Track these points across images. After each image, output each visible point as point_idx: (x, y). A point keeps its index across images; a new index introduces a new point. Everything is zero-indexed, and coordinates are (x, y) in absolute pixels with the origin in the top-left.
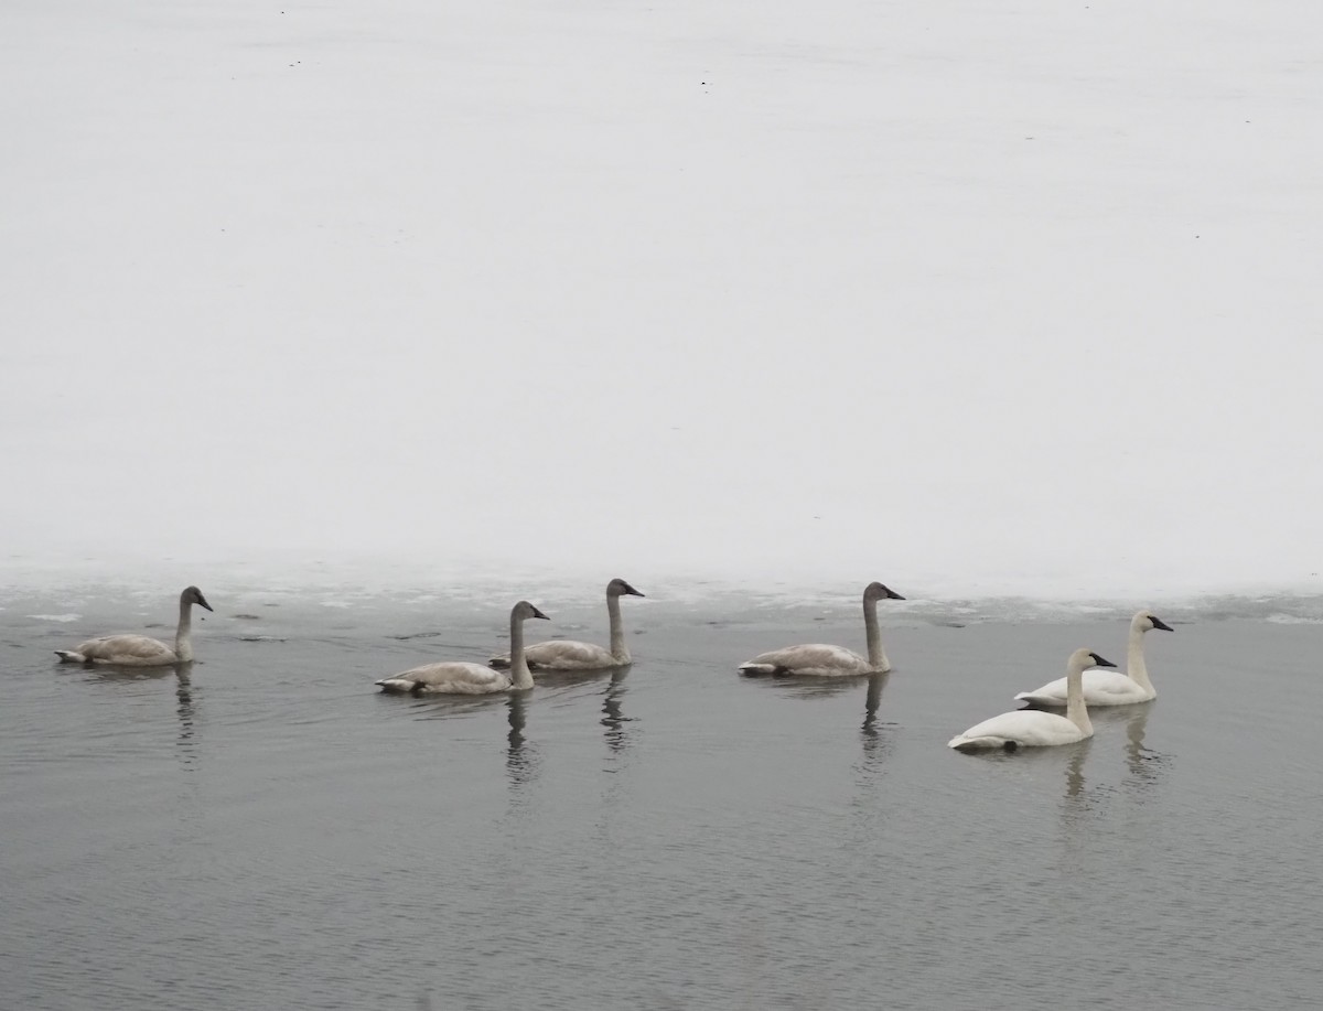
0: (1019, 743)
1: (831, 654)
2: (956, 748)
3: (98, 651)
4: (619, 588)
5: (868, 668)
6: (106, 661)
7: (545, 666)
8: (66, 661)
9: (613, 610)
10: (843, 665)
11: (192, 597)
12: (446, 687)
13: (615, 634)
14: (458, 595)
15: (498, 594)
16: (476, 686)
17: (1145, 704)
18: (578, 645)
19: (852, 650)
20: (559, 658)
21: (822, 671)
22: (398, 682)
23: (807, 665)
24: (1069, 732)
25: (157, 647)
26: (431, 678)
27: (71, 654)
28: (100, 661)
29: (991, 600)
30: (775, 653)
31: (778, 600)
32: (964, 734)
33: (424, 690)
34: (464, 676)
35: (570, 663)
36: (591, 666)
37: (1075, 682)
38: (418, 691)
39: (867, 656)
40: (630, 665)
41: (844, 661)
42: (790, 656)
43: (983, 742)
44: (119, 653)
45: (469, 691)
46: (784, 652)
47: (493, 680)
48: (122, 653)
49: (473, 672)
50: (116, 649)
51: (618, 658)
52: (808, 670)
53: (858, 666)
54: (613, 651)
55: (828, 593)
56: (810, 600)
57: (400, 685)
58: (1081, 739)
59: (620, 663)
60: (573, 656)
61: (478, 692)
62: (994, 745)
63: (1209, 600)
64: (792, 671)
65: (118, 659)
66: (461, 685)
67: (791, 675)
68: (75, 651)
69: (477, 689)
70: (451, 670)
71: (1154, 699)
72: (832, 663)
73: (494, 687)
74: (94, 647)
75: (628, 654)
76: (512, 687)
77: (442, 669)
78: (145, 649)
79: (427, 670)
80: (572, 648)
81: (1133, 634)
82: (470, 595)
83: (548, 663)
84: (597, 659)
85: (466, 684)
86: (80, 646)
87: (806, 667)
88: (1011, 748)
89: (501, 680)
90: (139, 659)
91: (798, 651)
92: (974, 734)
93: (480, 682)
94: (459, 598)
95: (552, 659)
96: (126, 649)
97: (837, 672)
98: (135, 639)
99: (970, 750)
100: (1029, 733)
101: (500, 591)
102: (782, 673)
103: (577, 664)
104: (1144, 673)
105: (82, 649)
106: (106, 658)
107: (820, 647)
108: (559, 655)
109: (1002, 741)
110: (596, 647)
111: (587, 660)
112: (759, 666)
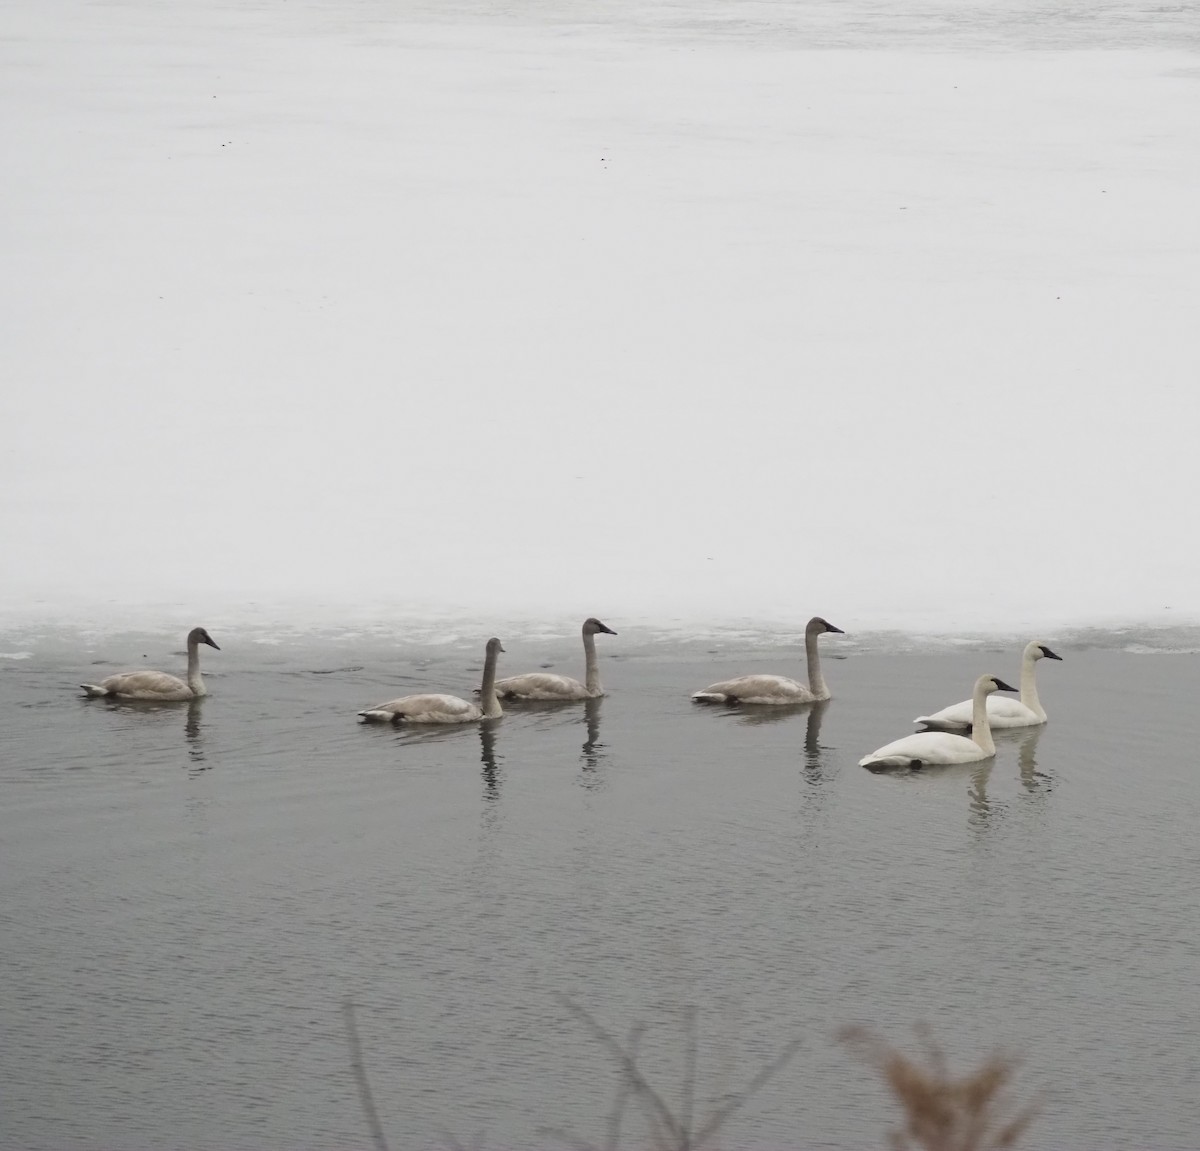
0: (924, 762)
1: (777, 684)
2: (865, 766)
3: (121, 686)
4: (594, 627)
5: (811, 697)
6: (128, 696)
7: (524, 697)
8: (92, 696)
9: (589, 647)
10: (788, 694)
11: (199, 637)
12: (424, 717)
13: (590, 670)
14: (379, 632)
15: (416, 631)
16: (451, 716)
17: (1035, 727)
18: (555, 678)
19: (796, 680)
20: (538, 689)
21: (769, 700)
22: (379, 713)
23: (754, 694)
24: (971, 751)
25: (175, 683)
26: (409, 710)
27: (95, 688)
28: (123, 695)
29: (871, 633)
30: (725, 683)
31: (674, 635)
32: (875, 753)
33: (403, 720)
34: (440, 707)
35: (547, 694)
36: (567, 697)
37: (980, 705)
38: (397, 721)
39: (809, 685)
40: (602, 696)
41: (788, 690)
42: (739, 685)
43: (891, 761)
44: (140, 688)
45: (446, 720)
46: (733, 683)
47: (467, 711)
48: (145, 688)
49: (447, 703)
50: (137, 684)
51: (592, 692)
52: (756, 699)
53: (802, 694)
54: (588, 685)
55: (720, 628)
56: (704, 635)
57: (381, 716)
58: (982, 758)
59: (593, 696)
60: (550, 688)
61: (453, 721)
62: (901, 764)
63: (1071, 632)
64: (741, 699)
65: (139, 694)
66: (437, 716)
67: (740, 703)
68: (99, 686)
69: (452, 718)
70: (428, 702)
71: (1045, 723)
72: (778, 692)
73: (467, 716)
74: (117, 683)
75: (601, 686)
76: (484, 717)
77: (420, 701)
78: (164, 685)
79: (406, 701)
80: (550, 681)
81: (1027, 663)
82: (390, 632)
83: (527, 694)
84: (572, 691)
85: (442, 714)
86: (104, 681)
87: (754, 695)
88: (916, 765)
89: (474, 712)
90: (158, 694)
91: (746, 681)
92: (882, 754)
93: (455, 712)
94: (381, 635)
95: (531, 690)
96: (146, 685)
97: (783, 701)
98: (156, 676)
99: (878, 768)
100: (933, 752)
101: (417, 628)
102: (733, 702)
103: (554, 695)
104: (1036, 697)
105: (105, 684)
106: (128, 693)
107: (766, 678)
108: (538, 687)
109: (908, 760)
110: (572, 680)
111: (563, 692)
112: (711, 695)
